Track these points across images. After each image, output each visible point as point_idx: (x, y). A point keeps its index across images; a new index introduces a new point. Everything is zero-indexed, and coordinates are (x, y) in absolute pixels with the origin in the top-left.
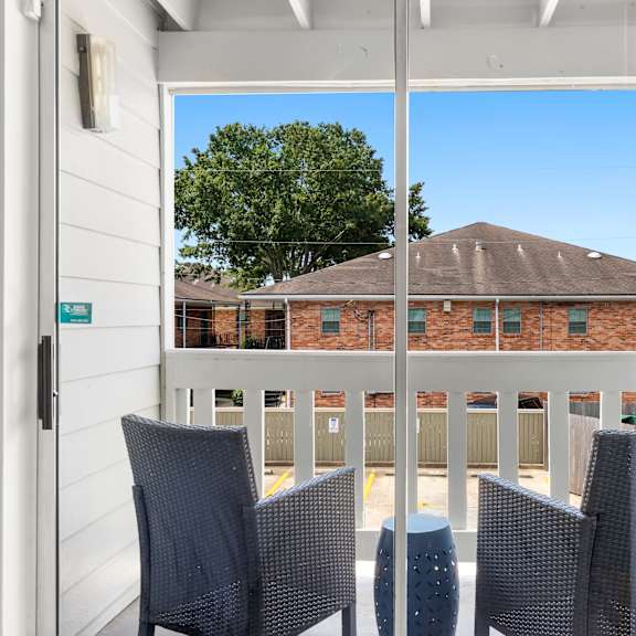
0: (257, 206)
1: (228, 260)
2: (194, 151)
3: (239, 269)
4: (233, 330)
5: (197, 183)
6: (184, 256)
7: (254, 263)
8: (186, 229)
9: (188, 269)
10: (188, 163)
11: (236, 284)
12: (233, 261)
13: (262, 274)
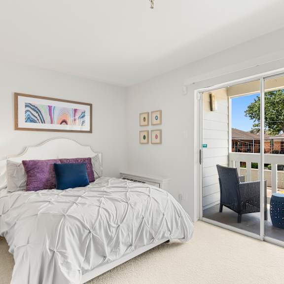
0: (277, 111)
1: (268, 127)
2: (257, 97)
3: (272, 129)
4: (269, 147)
5: (258, 106)
6: (254, 127)
7: (276, 127)
8: (255, 119)
9: (255, 130)
10: (255, 100)
11: (271, 134)
12: (269, 127)
13: (279, 131)
